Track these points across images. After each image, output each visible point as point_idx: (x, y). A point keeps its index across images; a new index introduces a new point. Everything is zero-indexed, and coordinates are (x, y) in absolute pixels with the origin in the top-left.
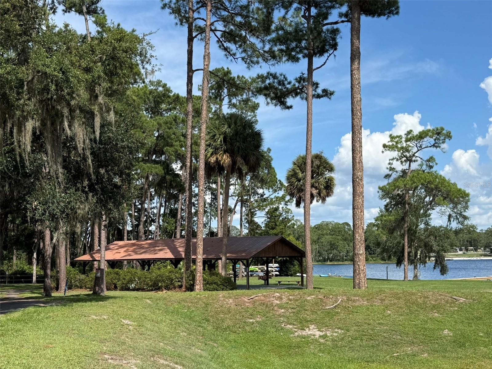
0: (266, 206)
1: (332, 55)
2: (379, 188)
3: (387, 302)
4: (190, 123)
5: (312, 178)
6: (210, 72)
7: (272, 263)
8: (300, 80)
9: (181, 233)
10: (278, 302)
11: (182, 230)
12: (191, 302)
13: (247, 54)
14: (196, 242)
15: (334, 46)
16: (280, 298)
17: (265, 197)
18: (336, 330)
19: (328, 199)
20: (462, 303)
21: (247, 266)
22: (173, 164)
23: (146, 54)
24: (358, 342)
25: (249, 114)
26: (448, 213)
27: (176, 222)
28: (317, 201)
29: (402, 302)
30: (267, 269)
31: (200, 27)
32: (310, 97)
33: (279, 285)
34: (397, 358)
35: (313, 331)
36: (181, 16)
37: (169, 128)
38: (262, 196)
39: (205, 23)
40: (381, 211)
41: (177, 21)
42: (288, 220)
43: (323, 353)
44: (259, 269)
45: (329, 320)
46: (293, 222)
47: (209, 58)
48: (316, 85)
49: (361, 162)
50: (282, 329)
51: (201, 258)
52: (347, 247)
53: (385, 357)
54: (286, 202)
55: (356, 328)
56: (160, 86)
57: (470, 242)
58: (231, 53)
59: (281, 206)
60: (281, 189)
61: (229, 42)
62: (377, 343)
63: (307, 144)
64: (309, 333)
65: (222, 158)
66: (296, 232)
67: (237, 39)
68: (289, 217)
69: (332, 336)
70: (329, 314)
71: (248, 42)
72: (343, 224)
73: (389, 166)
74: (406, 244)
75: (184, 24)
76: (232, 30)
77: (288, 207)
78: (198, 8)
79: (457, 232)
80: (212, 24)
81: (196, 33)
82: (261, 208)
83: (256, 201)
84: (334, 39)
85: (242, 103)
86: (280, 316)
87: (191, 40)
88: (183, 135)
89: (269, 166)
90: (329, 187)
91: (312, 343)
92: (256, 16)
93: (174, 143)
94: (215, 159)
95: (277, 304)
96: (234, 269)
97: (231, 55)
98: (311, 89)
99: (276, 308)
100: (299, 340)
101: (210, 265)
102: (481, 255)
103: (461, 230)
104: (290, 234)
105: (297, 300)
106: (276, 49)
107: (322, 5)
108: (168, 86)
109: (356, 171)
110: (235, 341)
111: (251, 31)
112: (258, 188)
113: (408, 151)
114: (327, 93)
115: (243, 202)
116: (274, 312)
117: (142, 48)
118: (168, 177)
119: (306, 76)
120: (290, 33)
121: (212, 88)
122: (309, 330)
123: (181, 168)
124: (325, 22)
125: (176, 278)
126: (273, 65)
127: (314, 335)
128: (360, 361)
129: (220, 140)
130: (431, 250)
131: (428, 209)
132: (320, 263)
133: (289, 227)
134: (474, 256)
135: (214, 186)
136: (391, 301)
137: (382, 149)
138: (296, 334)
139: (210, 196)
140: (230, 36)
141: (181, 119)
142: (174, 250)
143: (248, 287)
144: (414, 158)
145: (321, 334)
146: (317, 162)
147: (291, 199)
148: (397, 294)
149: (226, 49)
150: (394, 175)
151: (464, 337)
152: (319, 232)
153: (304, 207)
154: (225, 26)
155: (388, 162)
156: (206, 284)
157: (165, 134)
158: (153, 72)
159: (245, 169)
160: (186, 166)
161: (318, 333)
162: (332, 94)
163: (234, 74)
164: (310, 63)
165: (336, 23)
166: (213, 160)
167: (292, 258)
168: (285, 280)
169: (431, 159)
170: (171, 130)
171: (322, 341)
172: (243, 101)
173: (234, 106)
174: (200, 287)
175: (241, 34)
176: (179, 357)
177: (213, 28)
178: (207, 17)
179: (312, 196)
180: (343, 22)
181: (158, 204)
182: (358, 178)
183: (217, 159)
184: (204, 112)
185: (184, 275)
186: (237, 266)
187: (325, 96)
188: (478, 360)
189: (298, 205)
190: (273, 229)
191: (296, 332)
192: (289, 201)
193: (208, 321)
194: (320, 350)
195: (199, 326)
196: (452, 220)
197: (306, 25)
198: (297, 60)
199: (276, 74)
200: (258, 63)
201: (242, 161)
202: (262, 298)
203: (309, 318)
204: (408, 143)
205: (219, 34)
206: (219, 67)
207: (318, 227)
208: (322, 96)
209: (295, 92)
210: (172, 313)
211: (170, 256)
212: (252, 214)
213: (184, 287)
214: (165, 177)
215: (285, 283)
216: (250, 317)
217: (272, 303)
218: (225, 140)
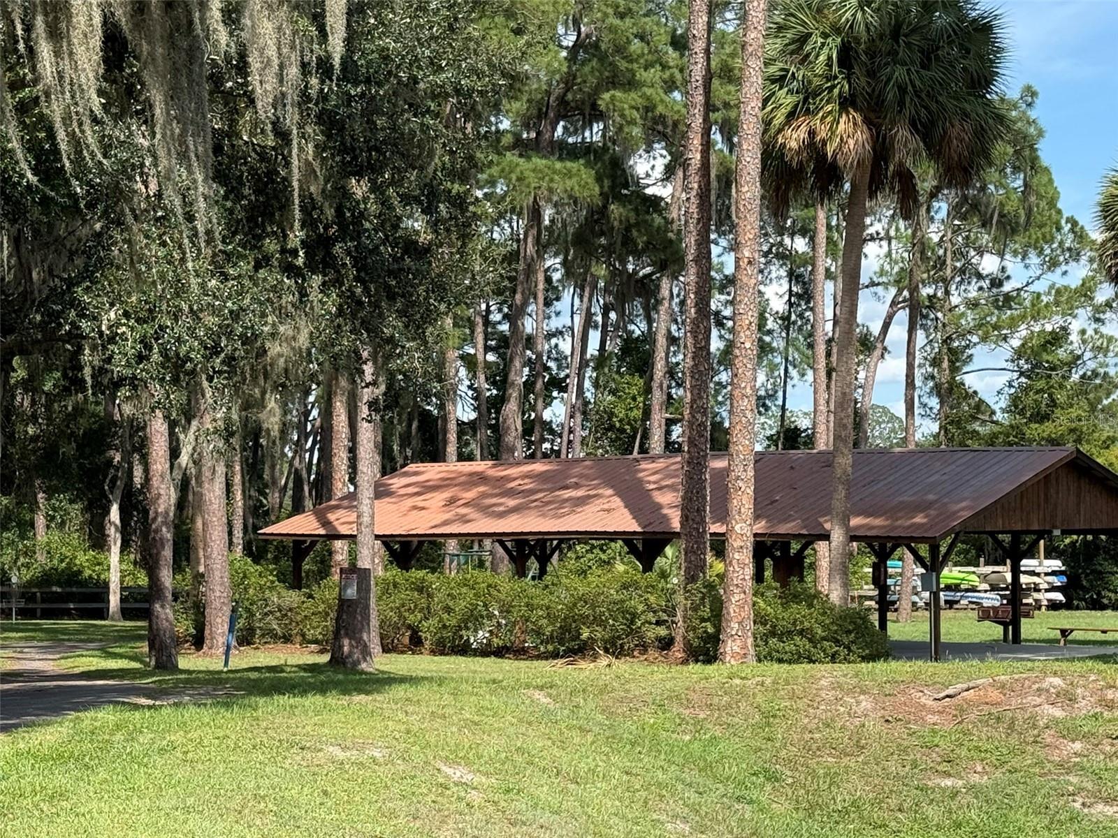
0: (1015, 325)
7: (1036, 556)
9: (668, 433)
10: (1058, 713)
11: (670, 423)
12: (709, 706)
14: (726, 471)
16: (1067, 697)
17: (1007, 287)
21: (933, 566)
22: (635, 159)
27: (648, 390)
30: (1016, 578)
33: (1062, 644)
37: (622, 15)
38: (996, 283)
44: (984, 578)
50: (1074, 818)
51: (747, 531)
54: (1098, 309)
60: (1075, 255)
65: (832, 131)
68: (1112, 371)
82: (991, 332)
83: (973, 305)
86: (1065, 767)
88: (676, 42)
89: (1027, 160)
93: (642, 75)
94: (802, 133)
95: (1057, 722)
96: (879, 578)
99: (1048, 737)
101: (781, 560)
112: (980, 251)
115: (918, 312)
116: (1041, 754)
118: (616, 211)
123: (668, 175)
125: (649, 608)
129: (825, 52)
133: (1108, 413)
139: (786, 287)
142: (637, 499)
143: (936, 649)
156: (765, 638)
157: (606, 36)
159: (926, 176)
160: (685, 165)
166: (794, 138)
168: (1085, 622)
170: (628, 22)
174: (744, 647)
183: (812, 133)
185: (680, 598)
186: (893, 566)
190: (1041, 417)
192: (1108, 304)
193: (773, 778)
195: (738, 799)
201: (916, 143)
202: (994, 695)
210: (633, 744)
211: (625, 522)
212: (955, 357)
213: (678, 645)
214: (603, 211)
215: (1090, 636)
216: (944, 767)
217: (1033, 717)
218: (846, 57)
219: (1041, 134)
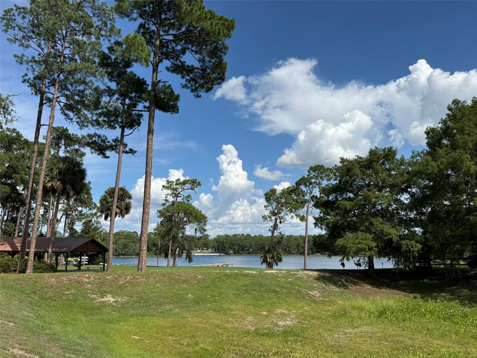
0: (83, 219)
1: (137, 129)
2: (158, 211)
3: (157, 279)
4: (35, 159)
5: (118, 202)
6: (53, 127)
7: (83, 256)
8: (115, 141)
9: (19, 234)
10: (87, 280)
11: (19, 232)
12: (24, 281)
13: (81, 120)
14: (31, 240)
15: (139, 124)
16: (89, 278)
17: (82, 213)
18: (124, 297)
19: (126, 216)
20: (199, 279)
21: (66, 257)
22: (17, 187)
23: (8, 108)
24: (138, 304)
25: (78, 159)
26: (195, 228)
27: (16, 226)
28: (119, 217)
29: (166, 278)
30: (81, 260)
31: (49, 98)
32: (121, 152)
33: (88, 270)
34: (161, 312)
35: (110, 299)
36: (36, 89)
37: (18, 162)
38: (81, 212)
39: (53, 96)
40: (158, 225)
41: (33, 92)
42: (97, 229)
43: (115, 312)
44: (74, 260)
45: (121, 291)
46: (100, 230)
47: (53, 119)
48: (126, 145)
49: (149, 193)
50: (88, 297)
51: (33, 251)
52: (134, 246)
53: (153, 312)
54: (97, 217)
55: (137, 295)
56: (14, 133)
57: (205, 245)
58: (70, 118)
59: (93, 219)
60: (94, 209)
61: (69, 110)
62: (149, 304)
63: (116, 180)
64: (107, 299)
65: (56, 184)
66: (102, 237)
67: (74, 109)
68: (99, 227)
69: (121, 301)
70: (121, 287)
71: (82, 113)
72: (133, 232)
73: (165, 199)
74: (171, 245)
75: (38, 94)
76: (71, 103)
77: (98, 220)
78: (49, 86)
79: (199, 239)
80: (58, 97)
81: (46, 102)
82: (79, 220)
83: (76, 215)
84: (139, 120)
85: (74, 151)
86: (88, 289)
87: (41, 104)
88: (28, 167)
89: (88, 193)
90: (127, 209)
91: (108, 306)
92: (89, 98)
93: (21, 172)
94: (50, 184)
95: (86, 282)
96: (57, 259)
97: (69, 119)
98: (122, 147)
99: (85, 284)
100: (99, 304)
101: (39, 256)
102: (210, 253)
103: (201, 237)
104: (98, 238)
105: (100, 279)
106: (100, 119)
107: (134, 99)
108: (20, 133)
109: (146, 199)
110: (54, 306)
111: (84, 106)
112: (78, 207)
113: (177, 191)
114: (132, 151)
115: (67, 216)
116: (84, 287)
117: (5, 104)
118: (13, 195)
119: (119, 139)
120: (111, 111)
121: (53, 138)
122: (107, 298)
123: (23, 190)
124: (134, 109)
125: (12, 264)
126: (98, 129)
127: (110, 301)
128: (138, 315)
129: (56, 172)
130: (184, 249)
131: (185, 225)
132: (116, 257)
133: (98, 233)
134: (207, 253)
135: (47, 203)
136: (160, 278)
137: (162, 187)
138: (98, 300)
139: (43, 210)
140: (69, 107)
141: (27, 156)
142: (12, 245)
143: (66, 271)
144: (180, 195)
145: (115, 300)
146: (121, 193)
147: (101, 215)
148: (164, 274)
149: (66, 115)
150: (168, 204)
151: (199, 298)
152: (118, 237)
153: (111, 220)
154: (67, 100)
155: (165, 196)
156: (35, 269)
157: (14, 165)
158: (12, 121)
159: (71, 193)
160: (28, 188)
161: (112, 300)
162: (135, 152)
163: (70, 132)
164: (123, 132)
165: (141, 111)
166: (49, 185)
167: (99, 253)
168: (91, 267)
169: (189, 196)
170: (19, 163)
171: (115, 304)
172: (74, 150)
173: (68, 152)
174: (31, 271)
175: (78, 108)
176: (12, 317)
177: (58, 100)
178: (55, 93)
179: (116, 214)
180: (145, 111)
181: (2, 213)
182: (147, 203)
183: (52, 184)
184: (46, 153)
185: (19, 262)
186: (59, 258)
187: (130, 153)
188: (206, 311)
189: (106, 218)
190: (86, 233)
191: (98, 299)
192: (99, 216)
193: (35, 293)
194: (113, 310)
195: (28, 297)
196: (197, 231)
197: (122, 108)
198: (115, 128)
199: (100, 135)
200: (87, 126)
201: (70, 187)
202: (76, 278)
203: (107, 290)
204: (177, 186)
205: (62, 104)
206: (60, 126)
207: (117, 234)
208: (129, 153)
209: (112, 148)
210: (8, 288)
211: (9, 249)
212: (73, 224)
213: (18, 271)
214: (10, 195)
215: (92, 269)
216: (67, 290)
217: (83, 281)
218: (60, 173)
219: (91, 189)
